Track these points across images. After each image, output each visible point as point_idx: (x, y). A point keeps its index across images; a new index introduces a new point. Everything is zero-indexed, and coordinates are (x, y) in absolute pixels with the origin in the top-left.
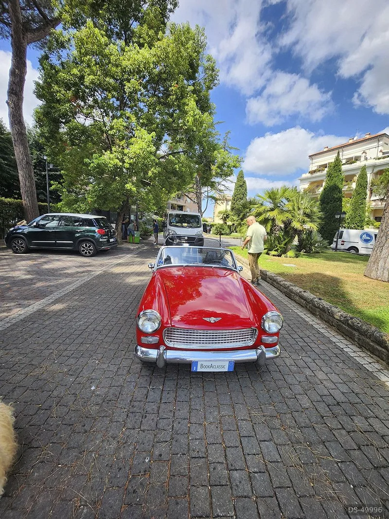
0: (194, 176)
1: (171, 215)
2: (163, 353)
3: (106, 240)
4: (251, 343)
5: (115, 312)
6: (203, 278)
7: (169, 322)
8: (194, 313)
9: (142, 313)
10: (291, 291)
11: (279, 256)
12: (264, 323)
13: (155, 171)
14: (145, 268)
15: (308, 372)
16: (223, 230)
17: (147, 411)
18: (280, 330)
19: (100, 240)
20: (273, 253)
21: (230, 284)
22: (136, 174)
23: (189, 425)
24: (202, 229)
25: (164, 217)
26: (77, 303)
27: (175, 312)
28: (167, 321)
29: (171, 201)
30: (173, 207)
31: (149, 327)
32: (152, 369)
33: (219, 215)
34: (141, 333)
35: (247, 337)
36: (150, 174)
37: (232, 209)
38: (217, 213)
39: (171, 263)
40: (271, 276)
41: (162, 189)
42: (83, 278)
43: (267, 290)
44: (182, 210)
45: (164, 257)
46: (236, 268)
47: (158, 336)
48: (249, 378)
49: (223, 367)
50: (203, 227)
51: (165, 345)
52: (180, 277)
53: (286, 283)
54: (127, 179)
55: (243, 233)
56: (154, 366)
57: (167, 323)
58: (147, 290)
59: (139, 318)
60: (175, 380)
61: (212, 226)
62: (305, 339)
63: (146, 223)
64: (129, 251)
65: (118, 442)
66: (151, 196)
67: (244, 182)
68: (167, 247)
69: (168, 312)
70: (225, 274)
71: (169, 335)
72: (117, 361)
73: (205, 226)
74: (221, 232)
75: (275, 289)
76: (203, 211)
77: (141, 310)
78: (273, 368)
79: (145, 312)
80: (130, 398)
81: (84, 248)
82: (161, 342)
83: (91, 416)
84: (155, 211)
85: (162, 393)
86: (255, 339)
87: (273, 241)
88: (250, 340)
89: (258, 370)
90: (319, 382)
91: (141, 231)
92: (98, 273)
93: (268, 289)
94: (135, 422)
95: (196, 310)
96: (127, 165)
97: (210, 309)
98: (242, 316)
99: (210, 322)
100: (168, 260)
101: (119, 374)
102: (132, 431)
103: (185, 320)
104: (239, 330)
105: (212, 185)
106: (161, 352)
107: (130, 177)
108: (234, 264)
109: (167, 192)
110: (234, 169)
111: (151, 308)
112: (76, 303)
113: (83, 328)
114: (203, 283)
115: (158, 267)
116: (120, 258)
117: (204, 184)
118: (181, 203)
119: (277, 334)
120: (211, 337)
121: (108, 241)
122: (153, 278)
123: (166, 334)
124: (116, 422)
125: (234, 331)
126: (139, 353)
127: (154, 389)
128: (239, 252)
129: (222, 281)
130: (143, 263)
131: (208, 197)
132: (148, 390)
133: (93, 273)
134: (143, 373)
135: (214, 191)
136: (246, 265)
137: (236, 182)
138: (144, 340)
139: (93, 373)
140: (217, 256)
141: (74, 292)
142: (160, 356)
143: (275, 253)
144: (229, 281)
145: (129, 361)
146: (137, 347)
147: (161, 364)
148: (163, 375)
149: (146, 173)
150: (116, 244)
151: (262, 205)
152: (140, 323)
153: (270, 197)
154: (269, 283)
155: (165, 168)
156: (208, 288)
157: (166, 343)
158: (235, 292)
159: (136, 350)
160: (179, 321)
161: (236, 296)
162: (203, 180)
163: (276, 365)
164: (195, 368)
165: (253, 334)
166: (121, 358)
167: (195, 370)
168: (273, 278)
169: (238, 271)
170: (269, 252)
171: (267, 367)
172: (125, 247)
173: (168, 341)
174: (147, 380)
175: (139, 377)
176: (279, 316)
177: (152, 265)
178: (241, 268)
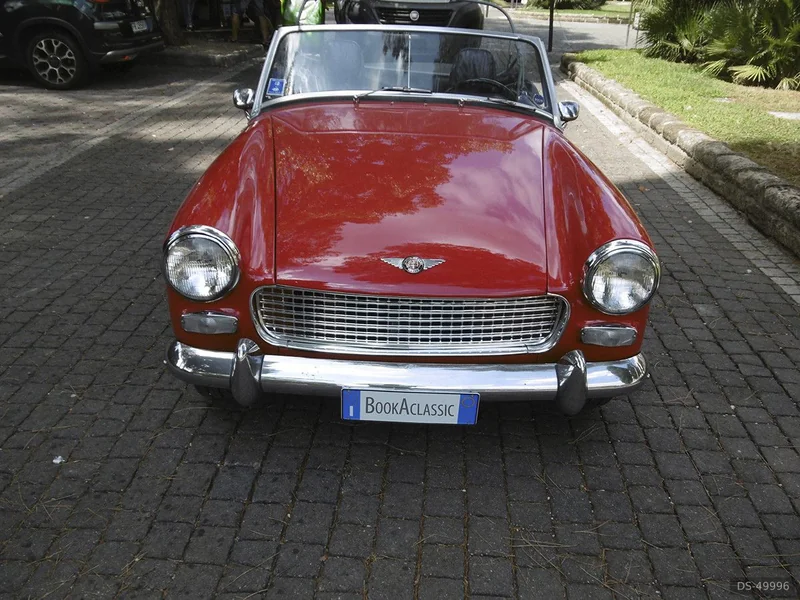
3: (114, 25)
9: (175, 236)
10: (770, 205)
11: (770, 83)
12: (589, 280)
15: (741, 449)
17: (206, 521)
18: (645, 302)
19: (97, 25)
20: (748, 71)
23: (324, 558)
26: (22, 234)
31: (201, 281)
34: (178, 302)
35: (532, 324)
40: (709, 153)
42: (44, 159)
43: (687, 204)
47: (234, 311)
48: (540, 454)
49: (446, 411)
51: (258, 341)
53: (757, 176)
62: (769, 358)
65: (119, 585)
71: (275, 310)
72: (133, 394)
75: (713, 200)
77: (176, 227)
79: (187, 232)
80: (162, 489)
81: (42, 54)
82: (246, 331)
83: (47, 525)
85: (256, 478)
86: (559, 333)
87: (752, 25)
88: (544, 335)
89: (573, 436)
90: (769, 478)
92: (95, 141)
94: (171, 544)
99: (404, 271)
101: (136, 426)
102: (159, 564)
111: (210, 224)
112: (18, 234)
113: (38, 306)
115: (267, 104)
116: (171, 94)
119: (633, 317)
121: (126, 29)
123: (264, 309)
124: (118, 541)
126: (180, 364)
127: (234, 467)
128: (614, 70)
132: (218, 469)
133: (75, 143)
134: (208, 428)
136: (629, 117)
139: (62, 422)
141: (12, 202)
142: (240, 369)
143: (756, 72)
145: (171, 397)
146: (173, 345)
147: (243, 395)
148: (268, 435)
150: (156, 40)
152: (171, 265)
157: (260, 331)
159: (173, 356)
163: (640, 424)
164: (351, 408)
165: (554, 319)
166: (147, 388)
167: (351, 414)
168: (716, 162)
169: (556, 120)
170: (730, 69)
171: (611, 427)
172: (193, 53)
173: (269, 329)
174: (216, 444)
175: (193, 437)
176: (645, 257)
177: (248, 96)
178: (573, 111)
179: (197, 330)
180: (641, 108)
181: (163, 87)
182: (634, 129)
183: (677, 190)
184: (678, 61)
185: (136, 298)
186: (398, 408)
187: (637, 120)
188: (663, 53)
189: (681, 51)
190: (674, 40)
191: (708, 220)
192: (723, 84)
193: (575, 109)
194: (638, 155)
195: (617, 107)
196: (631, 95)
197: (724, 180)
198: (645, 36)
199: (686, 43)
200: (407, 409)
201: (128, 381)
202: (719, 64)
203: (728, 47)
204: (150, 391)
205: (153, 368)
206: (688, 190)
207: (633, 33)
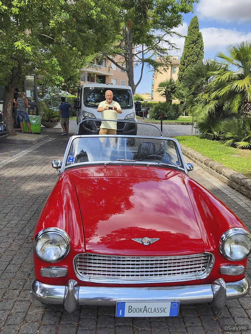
0: (121, 28)
1: (87, 89)
2: (74, 291)
4: (204, 276)
5: (5, 234)
6: (135, 182)
7: (83, 246)
8: (122, 232)
9: (41, 232)
12: (223, 246)
13: (60, 20)
14: (49, 170)
16: (167, 111)
18: (248, 255)
20: (242, 144)
21: (175, 191)
22: (31, 24)
24: (133, 110)
25: (77, 94)
27: (93, 231)
28: (79, 244)
29: (87, 69)
30: (91, 78)
31: (53, 253)
32: (59, 314)
33: (160, 88)
34: (40, 262)
35: (197, 266)
36: (52, 23)
37: (181, 78)
38: (156, 87)
39: (88, 161)
40: (238, 178)
41: (71, 49)
43: (232, 200)
44: (103, 82)
45: (77, 152)
46: (182, 167)
47: (66, 266)
48: (202, 326)
49: (164, 310)
50: (136, 107)
51: (77, 279)
52: (101, 181)
54: (17, 34)
55: (196, 115)
56: (62, 310)
57: (79, 247)
58: (50, 200)
59: (37, 239)
60: (92, 330)
61: (149, 106)
63: (50, 103)
64: (25, 144)
66: (55, 59)
67: (200, 36)
68: (79, 136)
69: (81, 232)
70: (166, 176)
71: (83, 264)
72: (7, 304)
73: (138, 106)
74: (163, 115)
75: (243, 198)
76: (135, 84)
77: (40, 228)
78: (239, 312)
79: (45, 231)
82: (71, 275)
84: (63, 84)
86: (210, 270)
87: (241, 127)
88: (203, 270)
89: (215, 315)
91: (44, 115)
93: (233, 197)
95: (125, 227)
96: (15, 10)
97: (147, 227)
98: (192, 237)
99: (143, 244)
100: (83, 156)
101: (10, 322)
103: (107, 242)
104: (186, 257)
105: (149, 41)
106: (71, 288)
107: (22, 29)
108: (180, 161)
109: (80, 53)
110: (183, 14)
111: (55, 225)
114: (135, 188)
115: (67, 167)
117: (137, 41)
118: (102, 70)
119: (243, 262)
120: (145, 266)
122: (60, 183)
123: (78, 263)
125: (178, 257)
126: (38, 292)
128: (190, 144)
129: (164, 186)
130: (46, 163)
131: (143, 61)
134: (46, 321)
135: (152, 52)
136: (199, 163)
137: (186, 35)
138: (45, 272)
140: (154, 150)
142: (70, 294)
143: (245, 144)
144: (173, 186)
145: (26, 305)
146: (35, 282)
147: (70, 307)
148: (76, 324)
149: (46, 23)
150: (4, 134)
151: (225, 70)
152: (39, 246)
153: (238, 57)
154: (234, 189)
155: (75, 15)
156: (145, 197)
157: (78, 276)
158: (182, 203)
159: (34, 288)
160: (99, 243)
161: (183, 209)
162: (135, 34)
163: (243, 308)
164: (121, 311)
165: (207, 263)
166: (13, 300)
167: (121, 314)
168: (241, 182)
169: (186, 171)
170: (235, 143)
171: (230, 310)
172: (19, 139)
173: (81, 273)
174: (51, 331)
175: (39, 327)
176: (246, 235)
177: (58, 163)
178: (191, 167)
179: (49, 276)
180: (205, 159)
181: (8, 153)
182: (203, 168)
183: (226, 193)
184: (213, 140)
185: (4, 252)
186: (142, 310)
187: (203, 164)
188: (206, 137)
189: (214, 136)
190: (211, 132)
191: (242, 206)
192: (233, 148)
193: (191, 165)
194: (207, 179)
195: (194, 159)
196: (199, 154)
197: (246, 189)
198: (199, 131)
199: (215, 133)
200: (146, 310)
201: (4, 297)
202: (231, 141)
203: (233, 135)
204: (15, 302)
205: (15, 289)
206: (231, 193)
207: (194, 129)
